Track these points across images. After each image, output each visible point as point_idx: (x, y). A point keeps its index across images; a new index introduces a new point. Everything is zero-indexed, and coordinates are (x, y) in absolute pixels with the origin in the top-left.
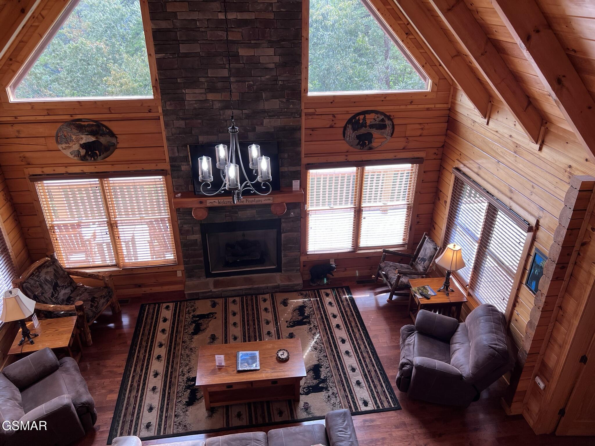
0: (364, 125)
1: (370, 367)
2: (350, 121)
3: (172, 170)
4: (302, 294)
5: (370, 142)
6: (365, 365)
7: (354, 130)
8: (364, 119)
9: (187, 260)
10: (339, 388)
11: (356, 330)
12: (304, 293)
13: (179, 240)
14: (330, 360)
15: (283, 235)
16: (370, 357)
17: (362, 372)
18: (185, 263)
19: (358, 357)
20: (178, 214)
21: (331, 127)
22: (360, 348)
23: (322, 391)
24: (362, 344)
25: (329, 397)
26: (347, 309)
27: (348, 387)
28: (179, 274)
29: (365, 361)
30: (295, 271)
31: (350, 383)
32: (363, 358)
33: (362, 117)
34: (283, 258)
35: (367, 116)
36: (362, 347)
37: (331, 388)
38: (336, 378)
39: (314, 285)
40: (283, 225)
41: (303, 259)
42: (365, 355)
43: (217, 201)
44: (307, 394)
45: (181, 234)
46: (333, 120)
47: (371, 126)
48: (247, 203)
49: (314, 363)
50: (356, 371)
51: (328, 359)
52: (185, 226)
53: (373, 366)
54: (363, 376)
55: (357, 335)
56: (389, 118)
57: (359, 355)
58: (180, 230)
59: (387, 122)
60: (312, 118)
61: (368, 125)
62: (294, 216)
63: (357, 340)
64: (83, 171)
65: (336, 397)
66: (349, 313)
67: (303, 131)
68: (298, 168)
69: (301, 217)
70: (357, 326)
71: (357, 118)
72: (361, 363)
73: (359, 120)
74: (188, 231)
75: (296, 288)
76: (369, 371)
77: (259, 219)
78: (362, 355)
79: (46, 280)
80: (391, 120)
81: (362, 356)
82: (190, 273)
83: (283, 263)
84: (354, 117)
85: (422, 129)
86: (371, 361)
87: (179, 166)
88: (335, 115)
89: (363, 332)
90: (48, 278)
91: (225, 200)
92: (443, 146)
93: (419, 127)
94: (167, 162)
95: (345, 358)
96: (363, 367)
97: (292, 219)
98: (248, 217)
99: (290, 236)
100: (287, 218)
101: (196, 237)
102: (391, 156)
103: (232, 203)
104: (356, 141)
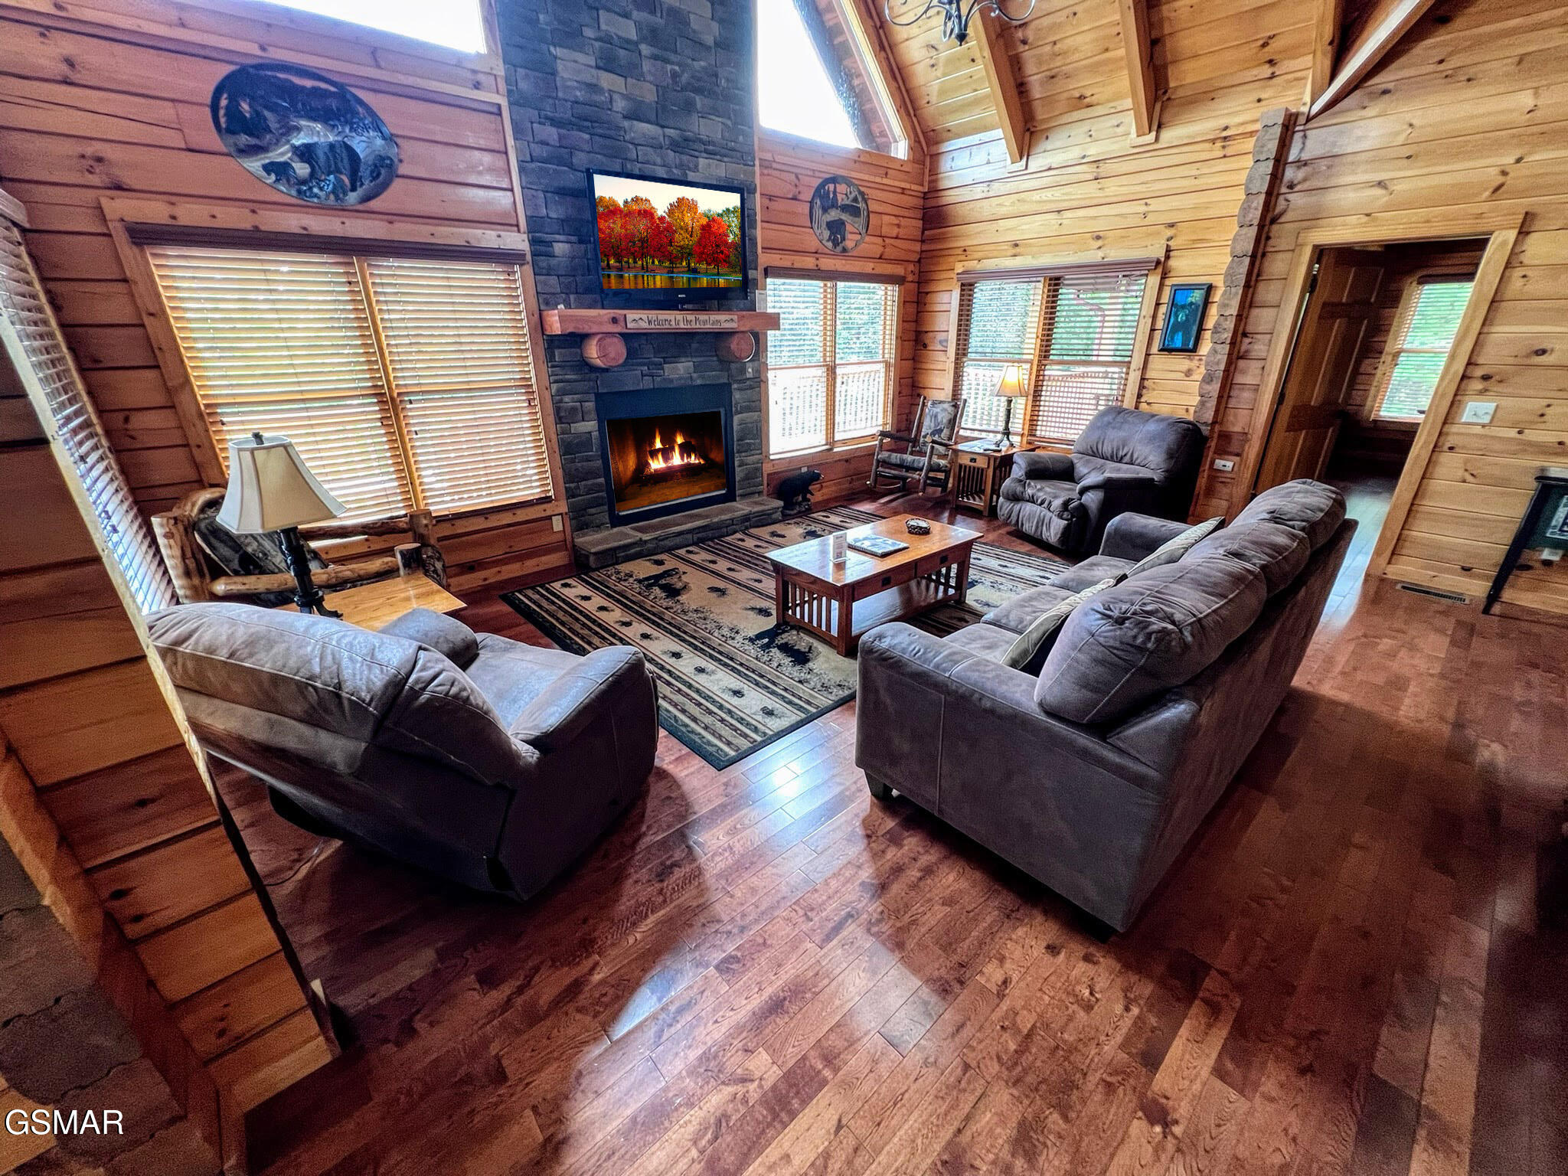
0: (834, 205)
2: (817, 192)
3: (534, 254)
5: (844, 239)
7: (823, 210)
8: (835, 192)
9: (572, 485)
13: (554, 437)
15: (736, 419)
18: (571, 494)
20: (552, 367)
21: (794, 199)
28: (557, 524)
30: (757, 495)
33: (831, 187)
34: (737, 469)
35: (838, 187)
40: (737, 396)
41: (767, 469)
43: (644, 317)
45: (559, 420)
46: (796, 186)
47: (845, 208)
48: (698, 326)
52: (566, 399)
56: (863, 196)
58: (557, 410)
59: (861, 205)
60: (769, 174)
61: (839, 204)
62: (752, 376)
64: (305, 229)
67: (758, 195)
69: (762, 381)
71: (827, 188)
73: (828, 191)
74: (573, 410)
75: (774, 516)
77: (699, 382)
80: (865, 201)
82: (580, 520)
83: (737, 479)
84: (822, 185)
85: (898, 226)
87: (549, 244)
88: (798, 176)
91: (660, 317)
92: (919, 261)
93: (895, 221)
94: (522, 230)
97: (748, 383)
98: (680, 379)
99: (748, 420)
100: (739, 382)
101: (589, 426)
102: (868, 267)
103: (673, 323)
104: (827, 234)
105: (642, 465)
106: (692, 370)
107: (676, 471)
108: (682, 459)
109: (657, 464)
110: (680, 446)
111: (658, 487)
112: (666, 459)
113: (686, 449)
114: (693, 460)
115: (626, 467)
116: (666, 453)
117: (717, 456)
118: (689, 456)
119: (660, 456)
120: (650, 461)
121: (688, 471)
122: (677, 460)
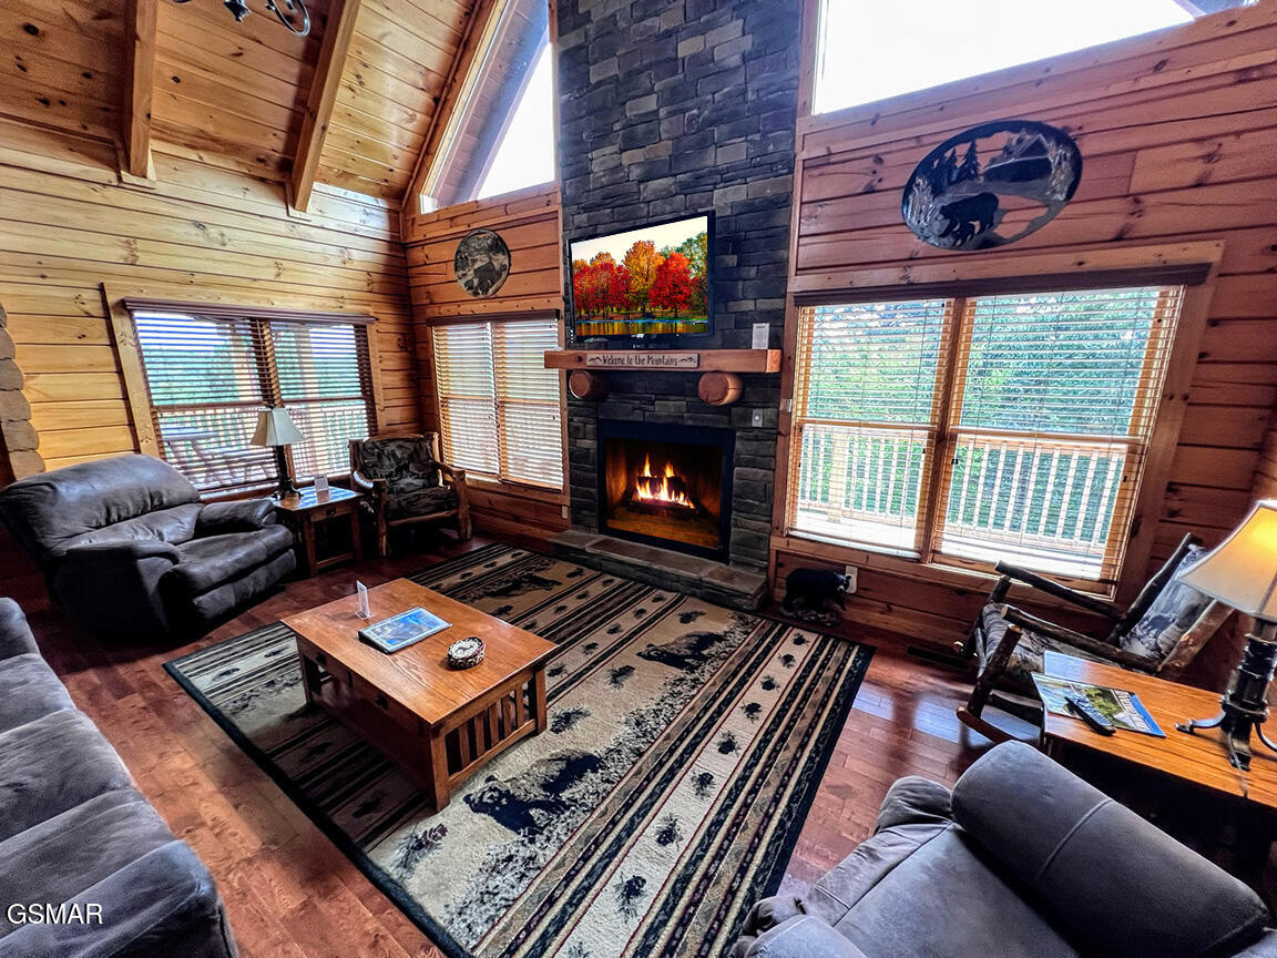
0: (970, 175)
1: (728, 868)
2: (924, 168)
4: (741, 618)
5: (988, 224)
6: (721, 848)
7: (937, 191)
8: (971, 155)
9: (575, 487)
10: (564, 859)
11: (793, 742)
12: (750, 618)
14: (641, 767)
15: (736, 470)
16: (759, 836)
17: (685, 860)
18: (572, 493)
19: (724, 810)
21: (870, 191)
22: (754, 791)
23: (516, 829)
24: (775, 784)
25: (510, 858)
26: (821, 687)
27: (589, 875)
28: (565, 512)
29: (729, 837)
30: (757, 570)
31: (612, 867)
32: (735, 824)
33: (962, 149)
34: (733, 529)
35: (981, 144)
36: (765, 794)
37: (548, 839)
38: (591, 824)
39: (785, 613)
40: (738, 445)
41: (777, 543)
42: (752, 819)
44: (478, 807)
45: (570, 434)
46: (874, 172)
47: (996, 174)
48: (650, 365)
49: (591, 751)
50: (672, 847)
51: (634, 763)
53: (743, 871)
54: (674, 878)
55: (784, 757)
56: (1062, 137)
57: (730, 807)
58: (570, 427)
59: (1054, 154)
60: (822, 174)
61: (982, 170)
62: (760, 424)
63: (768, 765)
64: (473, 312)
65: (523, 876)
66: (815, 698)
67: (796, 210)
68: (777, 303)
69: (779, 433)
70: (808, 735)
71: (948, 154)
72: (710, 834)
73: (953, 158)
74: (579, 430)
75: (736, 600)
76: (707, 877)
77: (690, 423)
78: (741, 815)
79: (394, 455)
80: (1069, 142)
81: (738, 815)
82: (577, 515)
83: (731, 540)
84: (939, 153)
85: (1209, 157)
86: (753, 849)
88: (883, 157)
89: (810, 758)
90: (398, 453)
91: (614, 356)
93: (1196, 150)
94: (561, 297)
95: (684, 788)
96: (706, 851)
97: (756, 432)
98: (669, 416)
99: (751, 477)
100: (745, 429)
101: (588, 443)
102: (1063, 262)
103: (626, 362)
104: (939, 225)
105: (631, 491)
106: (685, 409)
107: (664, 507)
108: (670, 496)
109: (644, 493)
110: (669, 480)
111: (643, 517)
112: (654, 491)
113: (675, 485)
114: (681, 500)
115: (617, 487)
116: (655, 484)
117: (712, 505)
118: (677, 495)
119: (648, 486)
120: (638, 488)
121: (674, 509)
122: (664, 495)
